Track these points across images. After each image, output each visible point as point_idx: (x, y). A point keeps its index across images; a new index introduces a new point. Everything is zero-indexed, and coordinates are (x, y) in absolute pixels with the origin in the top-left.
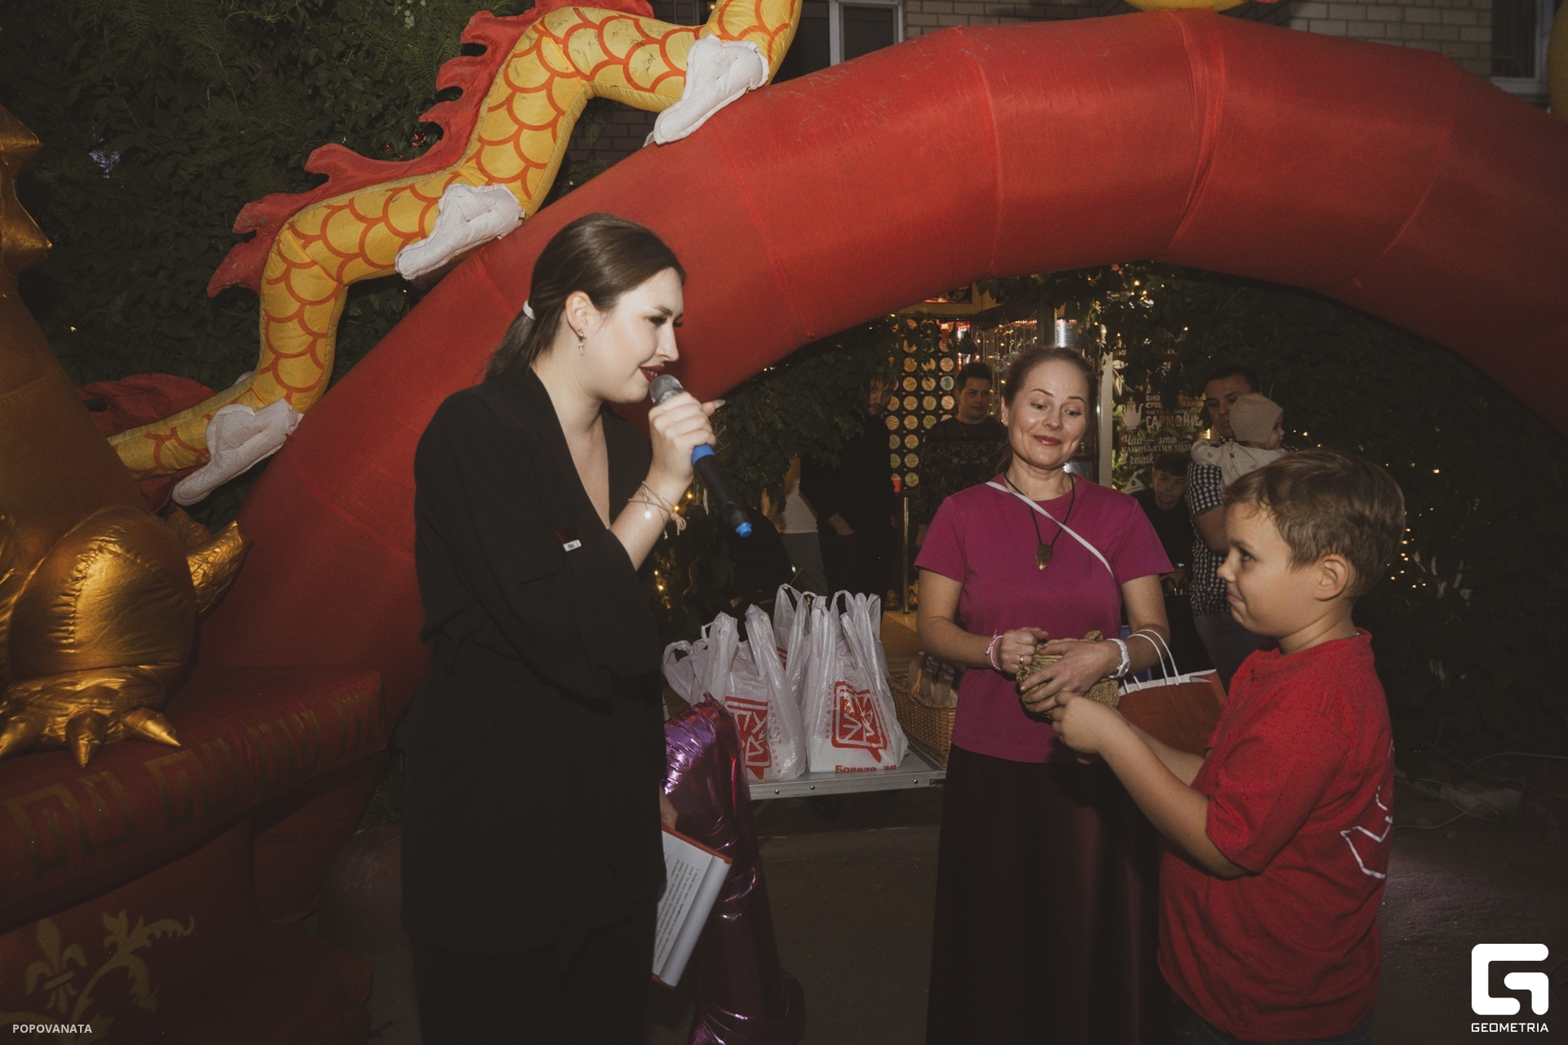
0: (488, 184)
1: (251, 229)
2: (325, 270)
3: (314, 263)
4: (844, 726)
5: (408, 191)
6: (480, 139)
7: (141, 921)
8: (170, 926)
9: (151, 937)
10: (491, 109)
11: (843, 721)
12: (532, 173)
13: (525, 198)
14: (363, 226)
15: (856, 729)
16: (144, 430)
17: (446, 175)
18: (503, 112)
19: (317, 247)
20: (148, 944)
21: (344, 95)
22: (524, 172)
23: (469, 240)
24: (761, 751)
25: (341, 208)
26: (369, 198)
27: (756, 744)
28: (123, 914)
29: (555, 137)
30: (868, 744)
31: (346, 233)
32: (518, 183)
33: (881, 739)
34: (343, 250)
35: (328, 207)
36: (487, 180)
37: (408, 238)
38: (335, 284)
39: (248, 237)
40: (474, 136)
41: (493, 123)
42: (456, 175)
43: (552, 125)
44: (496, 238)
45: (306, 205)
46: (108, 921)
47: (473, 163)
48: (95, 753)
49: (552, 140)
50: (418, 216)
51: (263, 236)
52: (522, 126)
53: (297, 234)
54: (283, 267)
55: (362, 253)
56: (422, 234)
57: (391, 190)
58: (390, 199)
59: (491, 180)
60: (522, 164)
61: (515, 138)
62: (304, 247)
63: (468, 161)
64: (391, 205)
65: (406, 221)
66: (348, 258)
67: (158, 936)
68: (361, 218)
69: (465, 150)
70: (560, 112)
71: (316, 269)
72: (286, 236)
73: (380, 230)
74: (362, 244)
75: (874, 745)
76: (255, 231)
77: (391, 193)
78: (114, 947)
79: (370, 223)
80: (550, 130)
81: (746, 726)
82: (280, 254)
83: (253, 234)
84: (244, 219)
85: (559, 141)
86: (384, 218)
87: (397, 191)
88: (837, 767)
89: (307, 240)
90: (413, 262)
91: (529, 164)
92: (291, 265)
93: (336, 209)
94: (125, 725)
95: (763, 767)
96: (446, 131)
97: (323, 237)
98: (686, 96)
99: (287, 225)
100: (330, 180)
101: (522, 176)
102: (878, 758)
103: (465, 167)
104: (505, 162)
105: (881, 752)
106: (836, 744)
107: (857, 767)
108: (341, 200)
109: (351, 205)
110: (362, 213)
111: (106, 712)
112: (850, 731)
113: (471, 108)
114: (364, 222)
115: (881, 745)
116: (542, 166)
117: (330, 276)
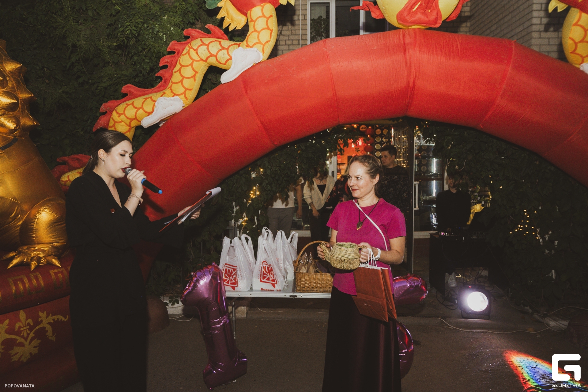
0: (173, 96)
1: (105, 111)
2: (126, 123)
3: (122, 121)
4: (264, 276)
5: (150, 99)
6: (172, 82)
7: (51, 315)
8: (61, 317)
9: (54, 320)
10: (175, 72)
11: (264, 274)
12: (187, 92)
13: (186, 100)
14: (136, 110)
15: (268, 277)
16: (77, 171)
17: (161, 93)
18: (178, 73)
19: (123, 117)
20: (53, 322)
21: (142, 64)
22: (185, 91)
23: (165, 115)
24: (234, 281)
25: (130, 105)
26: (138, 102)
27: (232, 279)
28: (45, 312)
29: (195, 80)
30: (271, 282)
31: (130, 112)
32: (183, 95)
33: (275, 281)
34: (130, 117)
35: (127, 104)
36: (173, 95)
37: (149, 114)
38: (129, 128)
39: (104, 114)
40: (171, 81)
41: (176, 77)
42: (164, 93)
43: (194, 77)
44: (176, 113)
45: (121, 103)
46: (41, 314)
47: (169, 90)
48: (37, 267)
49: (194, 81)
50: (152, 106)
51: (107, 113)
52: (184, 77)
53: (117, 113)
54: (113, 123)
55: (136, 118)
56: (152, 112)
57: (145, 98)
58: (144, 101)
59: (175, 95)
60: (184, 90)
61: (181, 81)
62: (119, 117)
63: (168, 89)
64: (144, 103)
65: (148, 109)
66: (132, 120)
67: (56, 319)
68: (135, 108)
69: (168, 85)
70: (196, 72)
71: (123, 123)
72: (114, 113)
73: (141, 111)
74: (136, 115)
75: (273, 283)
76: (106, 111)
77: (144, 99)
78: (42, 321)
79: (138, 109)
80: (193, 78)
81: (230, 273)
82: (112, 119)
83: (106, 112)
84: (103, 109)
85: (197, 81)
86: (142, 107)
87: (146, 99)
88: (261, 289)
89: (120, 115)
90: (147, 122)
91: (187, 89)
92: (115, 122)
93: (128, 105)
94: (47, 260)
95: (235, 287)
96: (163, 79)
97: (124, 113)
98: (232, 68)
99: (115, 110)
100: (128, 95)
101: (184, 93)
102: (274, 286)
103: (168, 91)
104: (178, 89)
105: (275, 285)
106: (261, 281)
107: (268, 289)
108: (130, 102)
109: (133, 104)
110: (136, 106)
111: (41, 256)
112: (265, 277)
113: (170, 71)
114: (136, 109)
115: (275, 283)
116: (191, 90)
117: (127, 125)
